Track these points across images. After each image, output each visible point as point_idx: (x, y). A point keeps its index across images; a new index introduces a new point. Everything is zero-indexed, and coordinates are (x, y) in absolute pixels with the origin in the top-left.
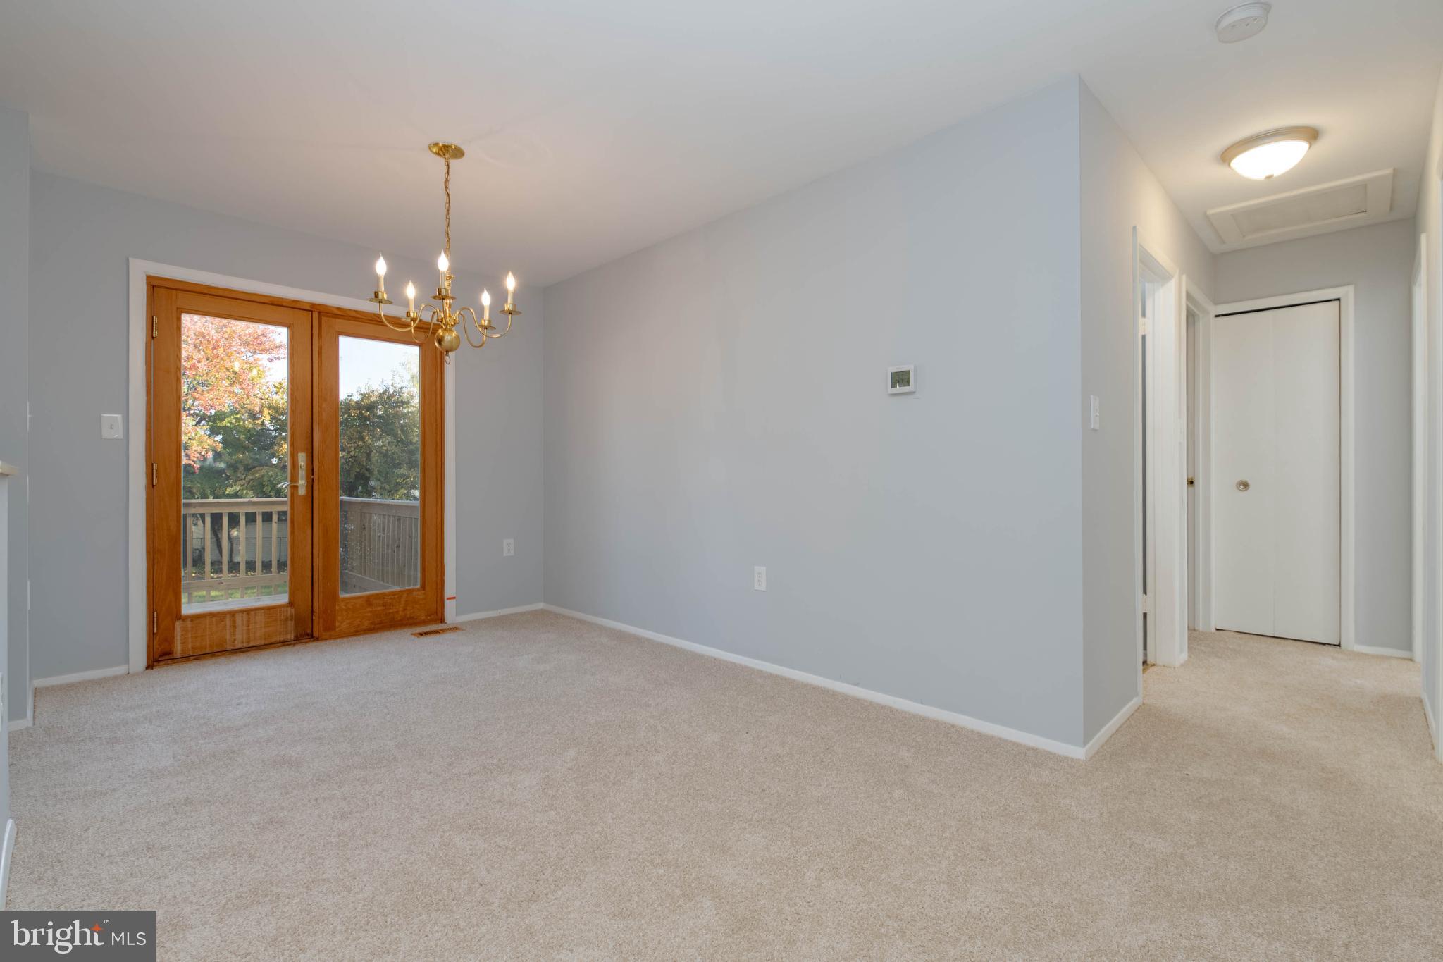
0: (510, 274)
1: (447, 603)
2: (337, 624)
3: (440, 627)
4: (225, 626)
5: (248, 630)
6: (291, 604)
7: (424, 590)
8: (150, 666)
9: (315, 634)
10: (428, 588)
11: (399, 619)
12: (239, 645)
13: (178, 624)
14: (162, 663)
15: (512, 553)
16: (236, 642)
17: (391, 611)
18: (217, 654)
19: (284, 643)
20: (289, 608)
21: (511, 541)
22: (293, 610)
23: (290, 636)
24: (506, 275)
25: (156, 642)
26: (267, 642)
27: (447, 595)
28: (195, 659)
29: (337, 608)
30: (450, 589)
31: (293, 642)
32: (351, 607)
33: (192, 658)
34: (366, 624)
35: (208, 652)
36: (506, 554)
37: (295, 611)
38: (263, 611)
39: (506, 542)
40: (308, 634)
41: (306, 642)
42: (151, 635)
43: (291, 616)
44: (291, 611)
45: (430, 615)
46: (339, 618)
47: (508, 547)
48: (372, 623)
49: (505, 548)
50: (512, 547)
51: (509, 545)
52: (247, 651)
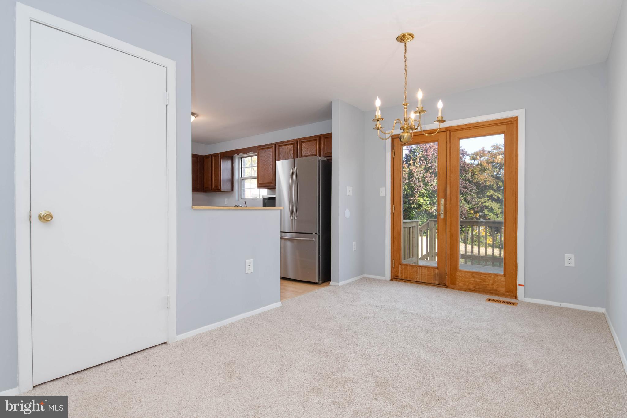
1: (519, 287)
2: (457, 283)
3: (513, 301)
4: (414, 271)
5: (422, 275)
6: (437, 268)
7: (505, 276)
8: (392, 280)
9: (447, 285)
10: (507, 275)
11: (489, 289)
12: (418, 281)
13: (400, 266)
14: (395, 279)
15: (573, 265)
16: (418, 279)
17: (485, 283)
18: (411, 281)
19: (434, 285)
20: (437, 269)
21: (573, 256)
22: (438, 271)
23: (437, 282)
25: (394, 271)
26: (428, 282)
27: (519, 283)
28: (404, 281)
29: (457, 274)
30: (521, 279)
31: (438, 285)
32: (464, 276)
33: (403, 280)
34: (471, 286)
35: (408, 279)
36: (567, 264)
37: (439, 271)
38: (427, 268)
40: (444, 284)
41: (443, 287)
42: (392, 269)
43: (437, 273)
44: (437, 271)
45: (508, 292)
46: (458, 280)
47: (569, 260)
48: (474, 287)
49: (566, 260)
50: (573, 261)
51: (569, 258)
52: (421, 284)
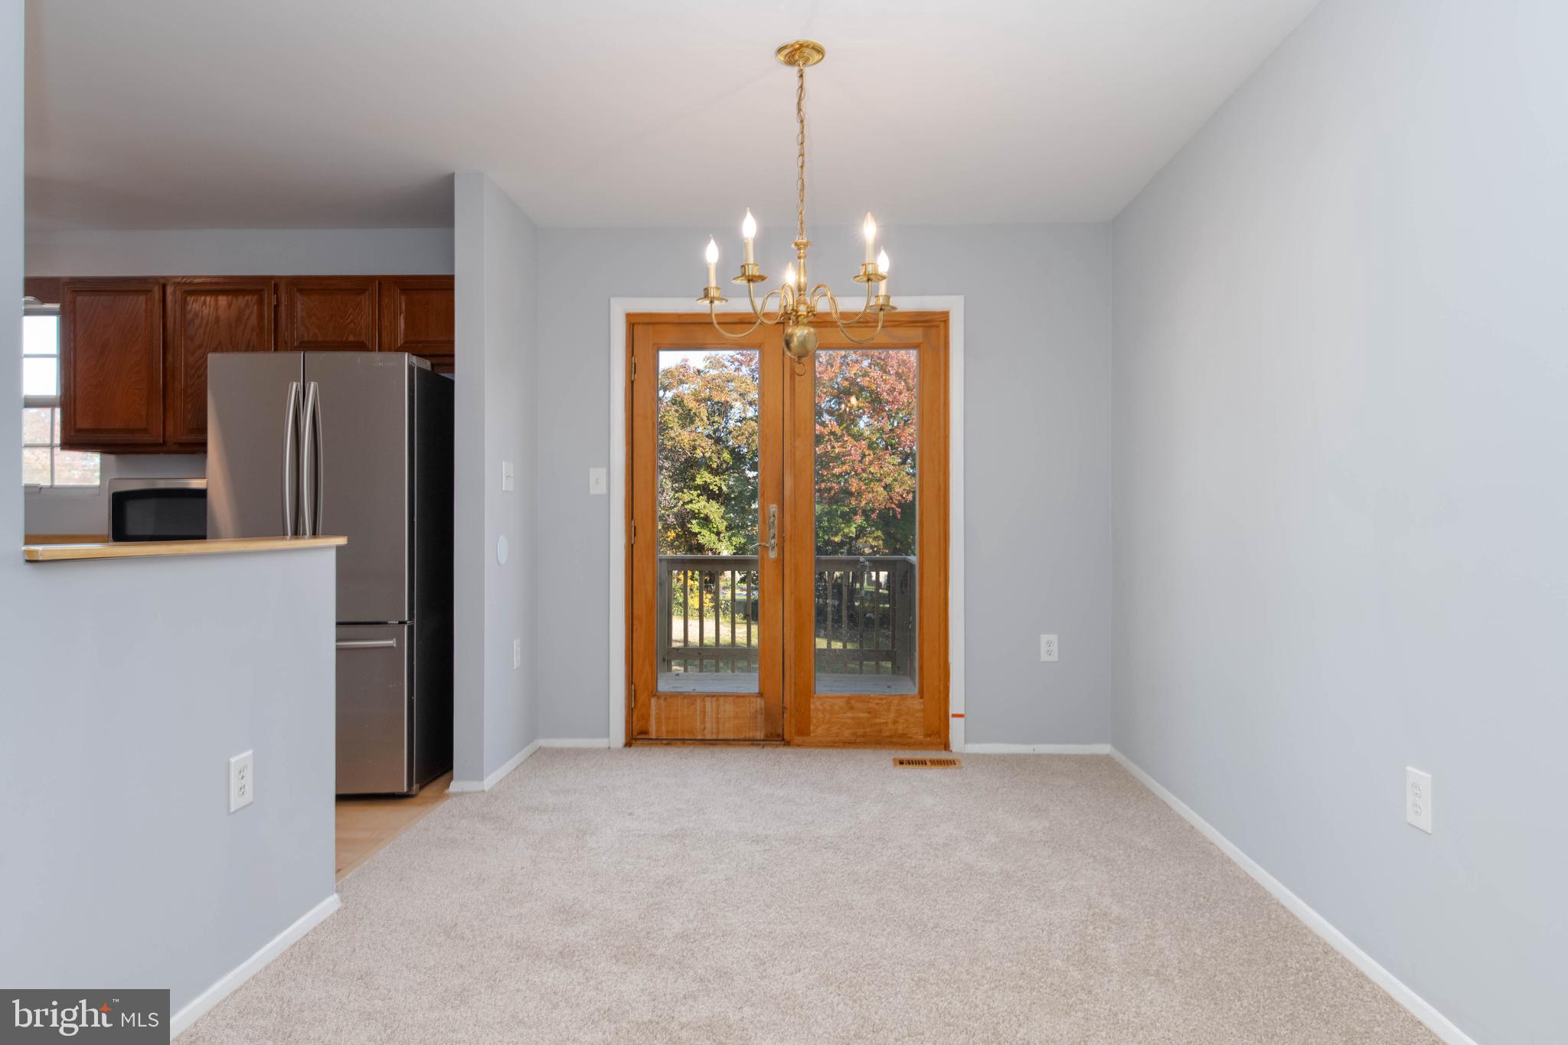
0: (869, 214)
1: (953, 722)
2: (812, 728)
3: (943, 755)
4: (696, 711)
5: (717, 718)
6: (761, 695)
7: (921, 698)
8: (628, 744)
9: (787, 737)
10: (926, 695)
11: (888, 734)
12: (708, 737)
13: (653, 701)
14: (639, 742)
15: (1055, 657)
16: (706, 731)
17: (878, 721)
18: (687, 742)
19: (752, 742)
20: (759, 699)
21: (1054, 638)
22: (763, 702)
23: (760, 735)
24: (863, 217)
25: (635, 717)
26: (736, 738)
27: (952, 711)
28: (667, 744)
29: (812, 707)
30: (956, 704)
31: (761, 742)
32: (828, 708)
33: (665, 742)
34: (847, 734)
35: (680, 738)
36: (1044, 657)
37: (765, 703)
38: (732, 698)
39: (1044, 638)
40: (779, 735)
41: (777, 746)
42: (630, 711)
43: (761, 709)
44: (760, 703)
45: (929, 735)
46: (814, 721)
47: (1049, 647)
48: (854, 734)
49: (1044, 648)
50: (1055, 648)
51: (1049, 643)
52: (716, 744)
